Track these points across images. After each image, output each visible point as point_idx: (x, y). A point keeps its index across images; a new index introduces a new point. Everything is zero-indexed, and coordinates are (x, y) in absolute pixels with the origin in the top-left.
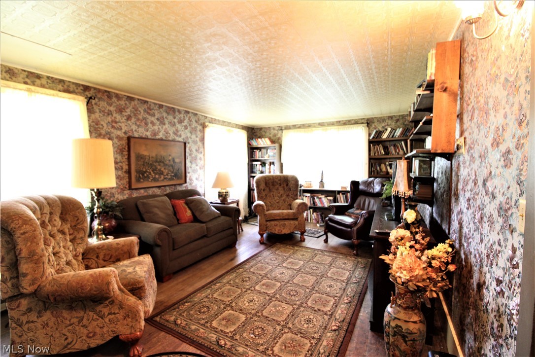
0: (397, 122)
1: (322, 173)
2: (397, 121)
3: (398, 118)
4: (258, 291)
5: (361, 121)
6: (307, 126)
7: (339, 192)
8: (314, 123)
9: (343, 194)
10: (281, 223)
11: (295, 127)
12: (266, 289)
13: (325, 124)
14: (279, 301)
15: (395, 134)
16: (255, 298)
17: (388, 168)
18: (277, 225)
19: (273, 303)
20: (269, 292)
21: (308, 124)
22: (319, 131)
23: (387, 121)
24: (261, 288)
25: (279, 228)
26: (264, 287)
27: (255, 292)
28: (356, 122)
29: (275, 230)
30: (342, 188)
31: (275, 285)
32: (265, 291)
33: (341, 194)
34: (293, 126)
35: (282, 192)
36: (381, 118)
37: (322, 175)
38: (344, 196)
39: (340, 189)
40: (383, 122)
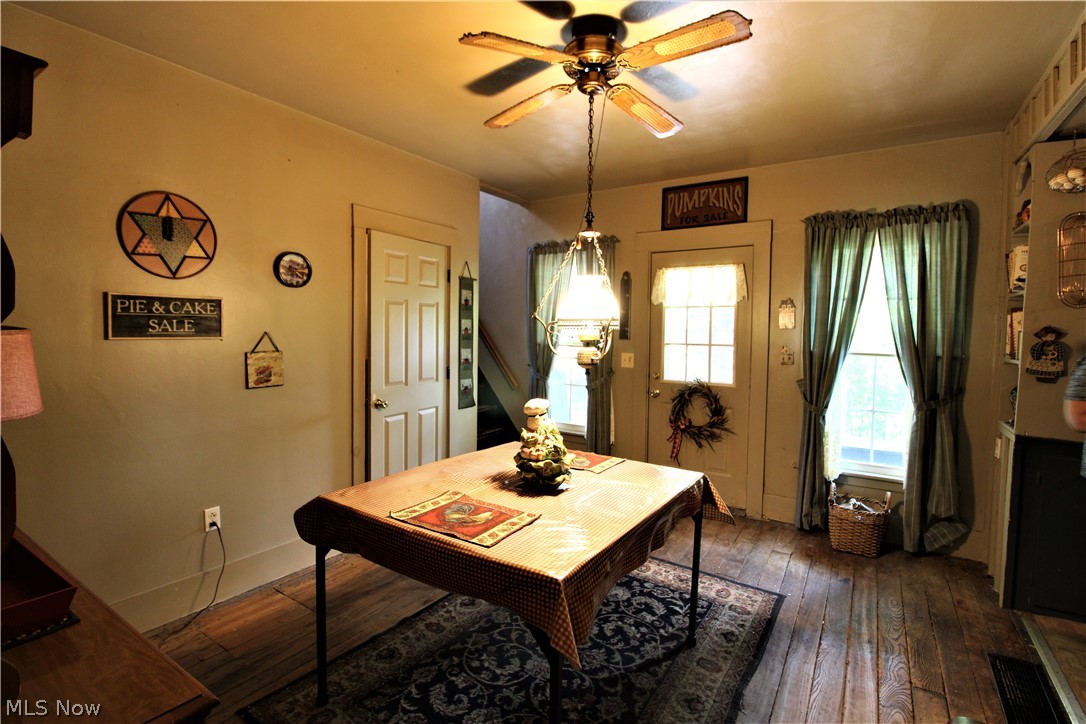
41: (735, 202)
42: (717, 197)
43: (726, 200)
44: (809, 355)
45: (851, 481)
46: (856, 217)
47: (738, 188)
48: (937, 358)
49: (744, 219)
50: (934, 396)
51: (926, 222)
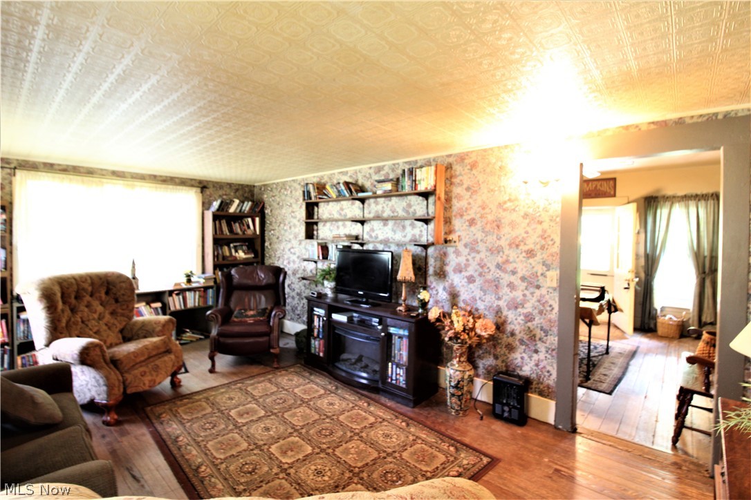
0: (235, 193)
1: (134, 263)
2: (237, 190)
3: (237, 187)
5: (190, 182)
6: (85, 171)
7: (171, 293)
8: (102, 170)
9: (177, 294)
10: (150, 366)
11: (50, 167)
13: (127, 175)
15: (244, 208)
17: (233, 251)
18: (145, 372)
21: (87, 168)
22: (118, 186)
23: (225, 189)
25: (150, 378)
28: (184, 182)
29: (144, 384)
30: (176, 285)
33: (174, 295)
34: (45, 164)
35: (100, 309)
36: (217, 183)
37: (134, 267)
38: (181, 297)
39: (171, 288)
40: (220, 189)
41: (610, 188)
42: (601, 186)
43: (605, 187)
44: (647, 256)
45: (667, 309)
46: (667, 198)
47: (611, 182)
48: (705, 257)
49: (614, 196)
50: (704, 273)
51: (699, 200)
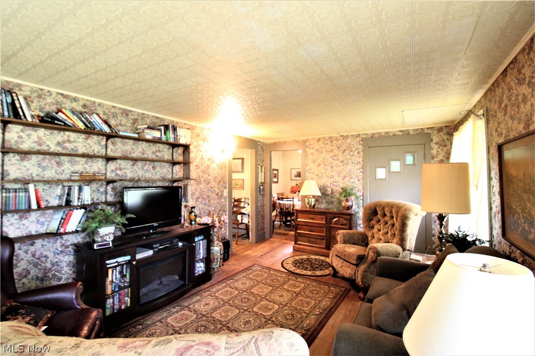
4: (276, 304)
12: (268, 305)
14: (259, 295)
16: (278, 298)
19: (264, 294)
20: (266, 302)
24: (272, 306)
26: (270, 307)
27: (278, 303)
31: (260, 309)
32: (270, 303)
